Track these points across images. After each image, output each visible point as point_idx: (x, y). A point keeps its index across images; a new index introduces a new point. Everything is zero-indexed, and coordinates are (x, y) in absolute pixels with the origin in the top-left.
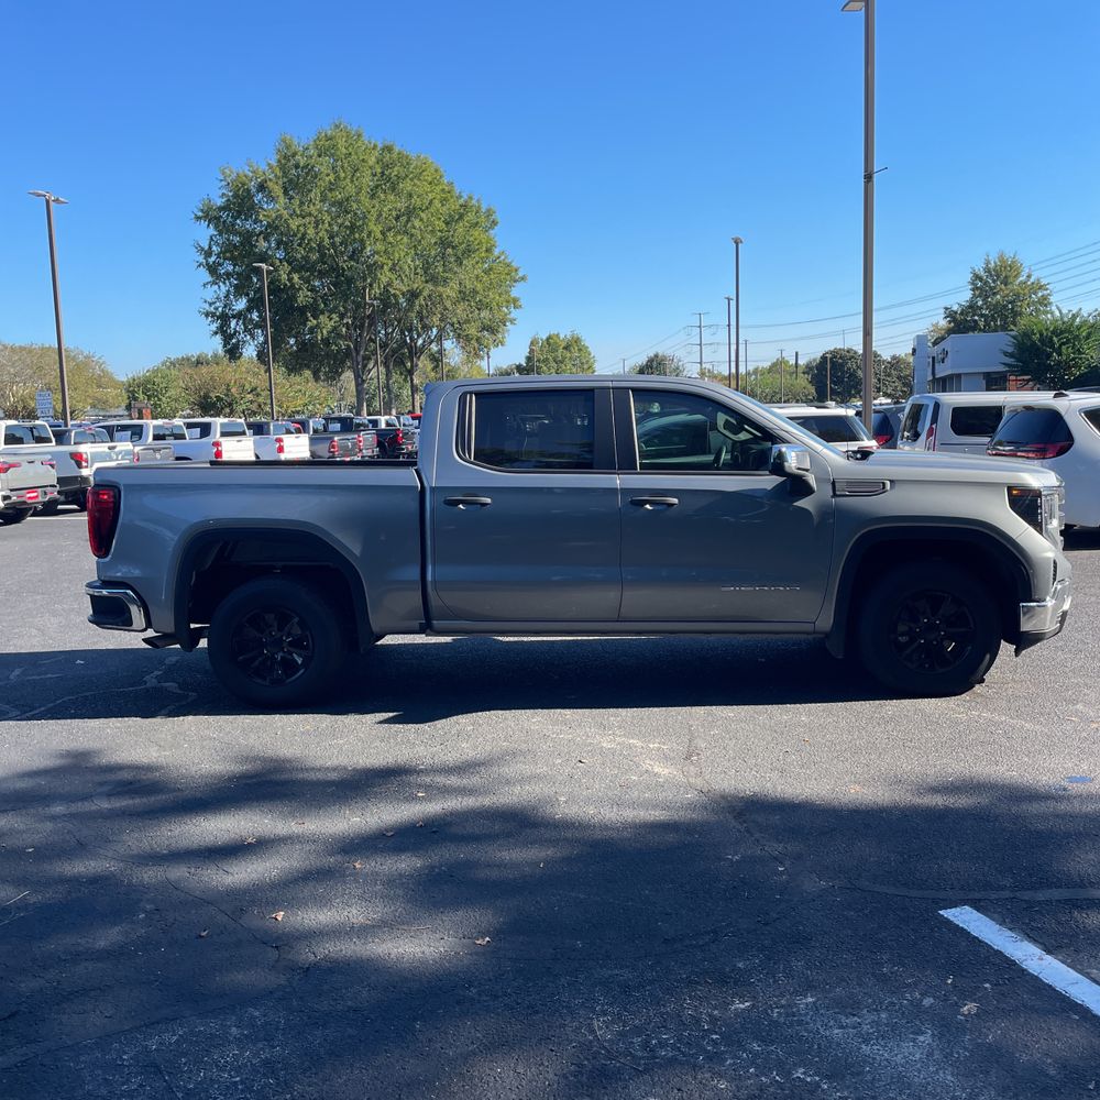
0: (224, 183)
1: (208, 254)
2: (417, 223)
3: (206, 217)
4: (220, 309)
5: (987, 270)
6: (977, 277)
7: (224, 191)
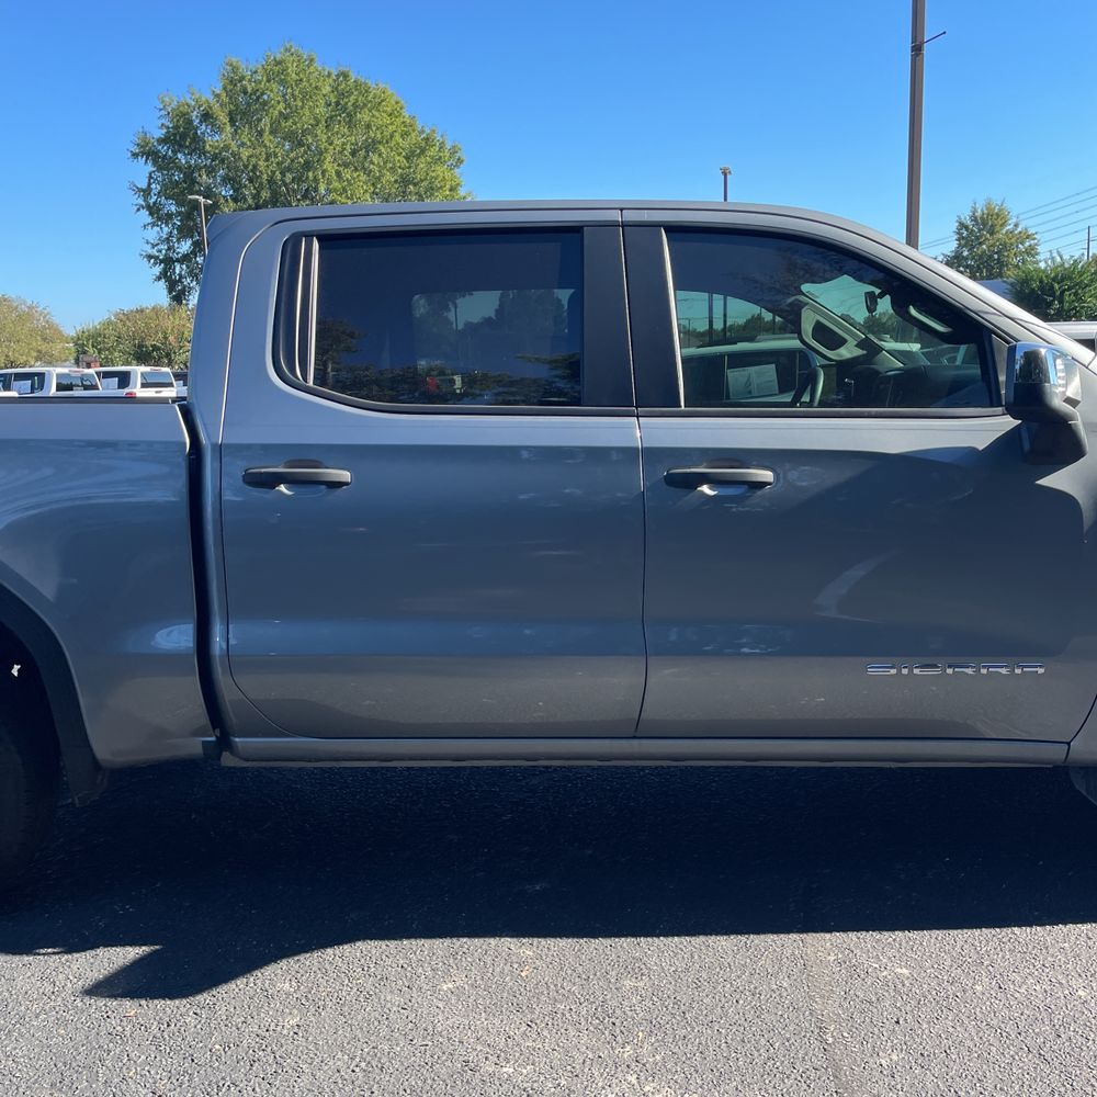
0: (163, 113)
1: (146, 192)
2: (375, 159)
3: (143, 154)
4: (164, 252)
5: (974, 218)
6: (962, 225)
7: (163, 121)
